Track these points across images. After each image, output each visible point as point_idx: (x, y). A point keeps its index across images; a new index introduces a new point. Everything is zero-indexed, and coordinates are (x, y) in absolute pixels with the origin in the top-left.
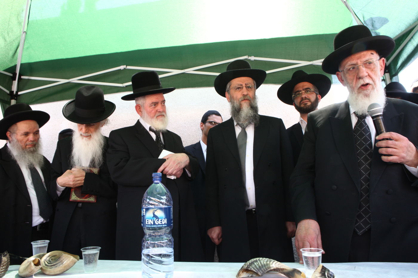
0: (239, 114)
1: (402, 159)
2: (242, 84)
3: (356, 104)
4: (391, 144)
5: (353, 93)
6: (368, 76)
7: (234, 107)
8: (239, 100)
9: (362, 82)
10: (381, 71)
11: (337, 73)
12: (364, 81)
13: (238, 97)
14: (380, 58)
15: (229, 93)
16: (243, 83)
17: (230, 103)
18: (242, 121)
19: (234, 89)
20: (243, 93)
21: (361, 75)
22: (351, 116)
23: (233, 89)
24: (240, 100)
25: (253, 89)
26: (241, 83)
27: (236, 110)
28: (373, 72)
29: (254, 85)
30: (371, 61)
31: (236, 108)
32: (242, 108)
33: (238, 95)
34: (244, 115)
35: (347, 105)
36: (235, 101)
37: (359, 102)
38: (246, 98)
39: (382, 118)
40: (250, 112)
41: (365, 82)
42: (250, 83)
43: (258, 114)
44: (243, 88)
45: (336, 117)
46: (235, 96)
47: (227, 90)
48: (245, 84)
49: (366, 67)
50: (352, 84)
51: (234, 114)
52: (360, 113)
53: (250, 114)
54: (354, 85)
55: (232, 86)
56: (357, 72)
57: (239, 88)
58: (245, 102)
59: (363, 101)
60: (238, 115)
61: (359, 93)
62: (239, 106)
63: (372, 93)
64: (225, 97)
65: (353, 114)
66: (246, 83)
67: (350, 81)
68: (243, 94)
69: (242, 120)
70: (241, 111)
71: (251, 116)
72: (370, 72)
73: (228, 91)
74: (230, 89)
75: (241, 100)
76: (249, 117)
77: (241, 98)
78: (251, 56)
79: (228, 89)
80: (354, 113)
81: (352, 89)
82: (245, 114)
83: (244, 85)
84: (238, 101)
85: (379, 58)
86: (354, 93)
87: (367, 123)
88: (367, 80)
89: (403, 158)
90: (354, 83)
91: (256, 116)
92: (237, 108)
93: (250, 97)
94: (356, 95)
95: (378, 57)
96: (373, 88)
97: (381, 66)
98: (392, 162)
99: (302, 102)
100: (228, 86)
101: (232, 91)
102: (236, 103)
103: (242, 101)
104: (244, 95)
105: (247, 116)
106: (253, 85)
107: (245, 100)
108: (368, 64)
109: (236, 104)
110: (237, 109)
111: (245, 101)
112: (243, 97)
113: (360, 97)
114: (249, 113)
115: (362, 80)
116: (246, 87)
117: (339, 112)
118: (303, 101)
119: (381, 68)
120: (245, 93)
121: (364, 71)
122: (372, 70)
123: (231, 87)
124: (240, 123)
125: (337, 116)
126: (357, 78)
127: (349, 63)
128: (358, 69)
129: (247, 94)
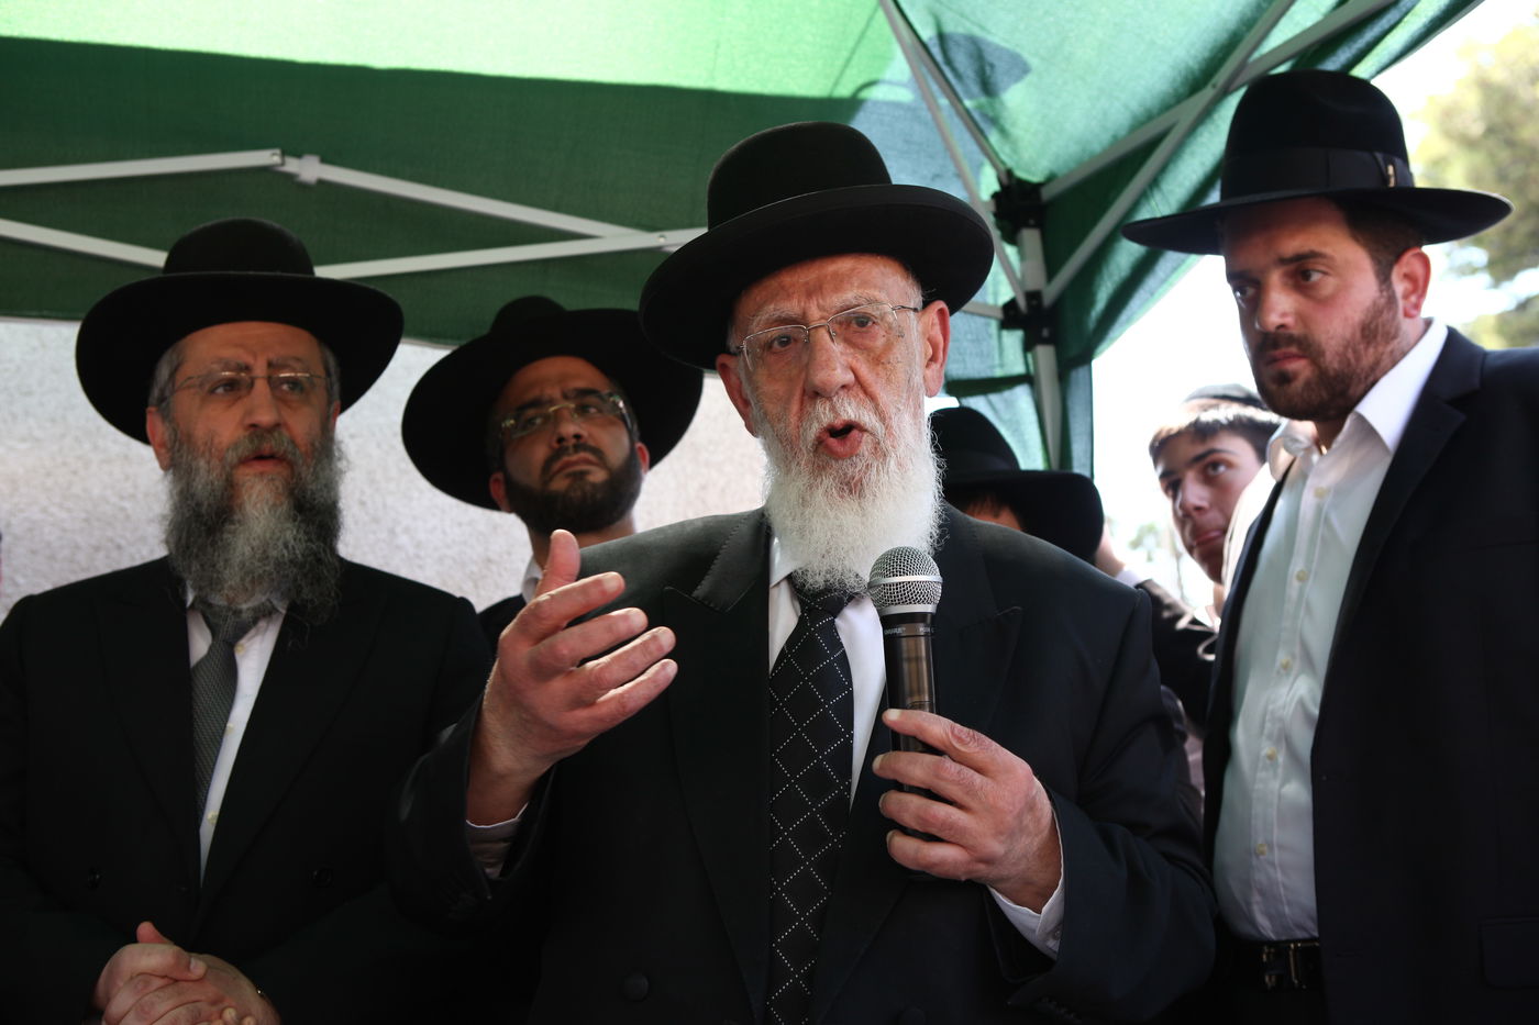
0: (213, 544)
1: (982, 867)
2: (249, 359)
3: (801, 531)
4: (953, 782)
5: (788, 471)
6: (857, 389)
7: (193, 496)
8: (222, 459)
9: (824, 415)
10: (927, 366)
11: (722, 359)
12: (833, 409)
13: (216, 441)
14: (926, 304)
15: (166, 416)
16: (255, 357)
17: (170, 477)
18: (231, 587)
19: (201, 385)
20: (249, 413)
21: (819, 377)
22: (773, 593)
23: (189, 387)
24: (232, 457)
25: (318, 397)
26: (247, 359)
27: (198, 515)
28: (880, 368)
29: (323, 375)
30: (869, 310)
31: (199, 505)
32: (241, 506)
33: (223, 425)
34: (247, 550)
35: (760, 529)
36: (202, 463)
37: (814, 520)
38: (266, 447)
39: (926, 635)
40: (289, 535)
41: (837, 414)
42: (298, 360)
43: (333, 550)
44: (251, 385)
45: (695, 593)
46: (200, 432)
47: (156, 393)
48: (270, 365)
49: (848, 341)
50: (782, 425)
51: (188, 538)
52: (817, 581)
53: (286, 546)
54: (791, 429)
55: (190, 369)
56: (805, 359)
57: (231, 385)
58: (262, 474)
59: (831, 514)
60: (210, 550)
61: (819, 469)
62: (218, 494)
63: (873, 478)
64: (143, 438)
65: (784, 588)
66: (272, 356)
67: (773, 409)
68: (248, 421)
69: (232, 577)
70: (232, 523)
71: (291, 561)
72: (865, 371)
73: (162, 399)
74: (173, 392)
75: (235, 461)
76: (279, 564)
77: (235, 446)
78: (298, 155)
79: (162, 391)
80: (790, 578)
81: (783, 450)
82: (255, 543)
83: (260, 370)
84: (215, 462)
85: (920, 298)
86: (793, 466)
87: (843, 641)
88: (850, 410)
89: (989, 861)
90: (793, 420)
91: (319, 561)
92: (209, 505)
93: (293, 442)
94: (801, 483)
95: (915, 297)
96: (879, 452)
97: (929, 339)
98: (935, 872)
99: (556, 466)
100: (163, 372)
101: (186, 403)
102: (203, 472)
103: (244, 461)
104: (253, 426)
105: (265, 558)
106: (320, 371)
107: (260, 458)
108: (856, 325)
109: (206, 477)
110: (204, 509)
111: (258, 467)
112: (251, 441)
113: (821, 491)
114: (280, 544)
115: (828, 405)
116: (269, 380)
117: (716, 567)
118: (566, 458)
119: (931, 351)
120: (265, 417)
121: (836, 361)
122: (877, 360)
123: (180, 378)
124: (218, 600)
125: (701, 590)
126: (804, 392)
127: (771, 310)
128: (809, 345)
129: (277, 426)
